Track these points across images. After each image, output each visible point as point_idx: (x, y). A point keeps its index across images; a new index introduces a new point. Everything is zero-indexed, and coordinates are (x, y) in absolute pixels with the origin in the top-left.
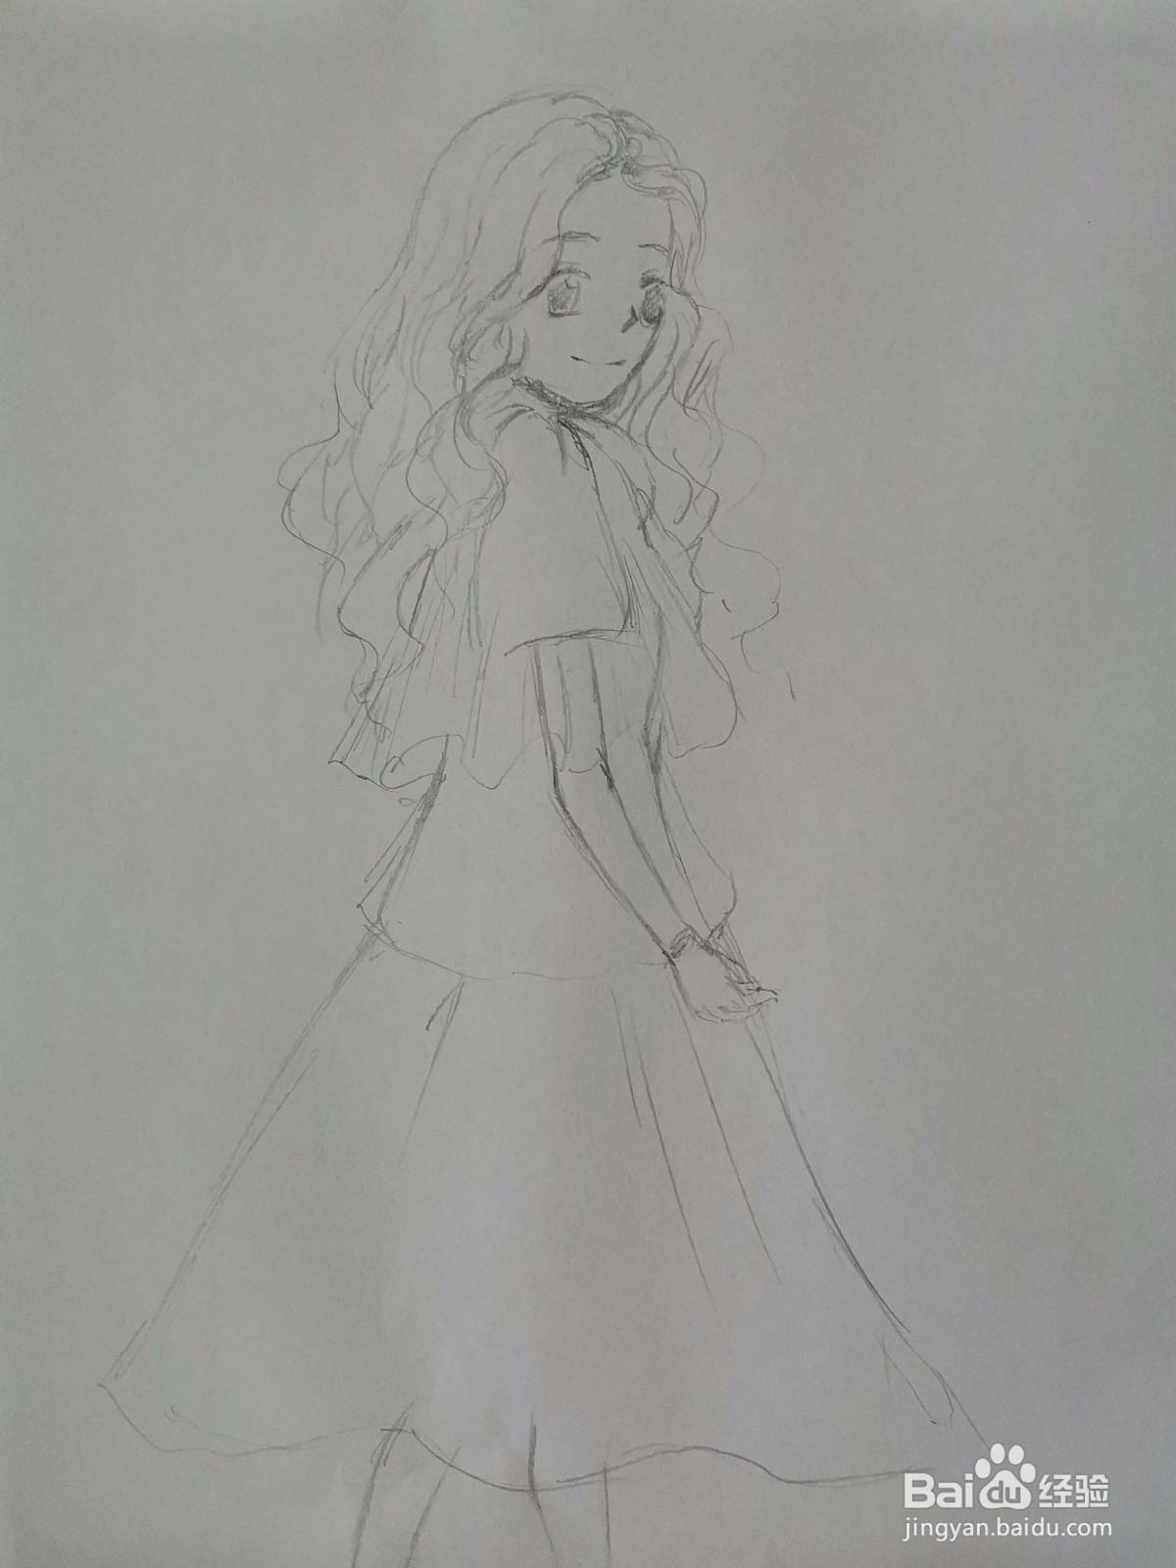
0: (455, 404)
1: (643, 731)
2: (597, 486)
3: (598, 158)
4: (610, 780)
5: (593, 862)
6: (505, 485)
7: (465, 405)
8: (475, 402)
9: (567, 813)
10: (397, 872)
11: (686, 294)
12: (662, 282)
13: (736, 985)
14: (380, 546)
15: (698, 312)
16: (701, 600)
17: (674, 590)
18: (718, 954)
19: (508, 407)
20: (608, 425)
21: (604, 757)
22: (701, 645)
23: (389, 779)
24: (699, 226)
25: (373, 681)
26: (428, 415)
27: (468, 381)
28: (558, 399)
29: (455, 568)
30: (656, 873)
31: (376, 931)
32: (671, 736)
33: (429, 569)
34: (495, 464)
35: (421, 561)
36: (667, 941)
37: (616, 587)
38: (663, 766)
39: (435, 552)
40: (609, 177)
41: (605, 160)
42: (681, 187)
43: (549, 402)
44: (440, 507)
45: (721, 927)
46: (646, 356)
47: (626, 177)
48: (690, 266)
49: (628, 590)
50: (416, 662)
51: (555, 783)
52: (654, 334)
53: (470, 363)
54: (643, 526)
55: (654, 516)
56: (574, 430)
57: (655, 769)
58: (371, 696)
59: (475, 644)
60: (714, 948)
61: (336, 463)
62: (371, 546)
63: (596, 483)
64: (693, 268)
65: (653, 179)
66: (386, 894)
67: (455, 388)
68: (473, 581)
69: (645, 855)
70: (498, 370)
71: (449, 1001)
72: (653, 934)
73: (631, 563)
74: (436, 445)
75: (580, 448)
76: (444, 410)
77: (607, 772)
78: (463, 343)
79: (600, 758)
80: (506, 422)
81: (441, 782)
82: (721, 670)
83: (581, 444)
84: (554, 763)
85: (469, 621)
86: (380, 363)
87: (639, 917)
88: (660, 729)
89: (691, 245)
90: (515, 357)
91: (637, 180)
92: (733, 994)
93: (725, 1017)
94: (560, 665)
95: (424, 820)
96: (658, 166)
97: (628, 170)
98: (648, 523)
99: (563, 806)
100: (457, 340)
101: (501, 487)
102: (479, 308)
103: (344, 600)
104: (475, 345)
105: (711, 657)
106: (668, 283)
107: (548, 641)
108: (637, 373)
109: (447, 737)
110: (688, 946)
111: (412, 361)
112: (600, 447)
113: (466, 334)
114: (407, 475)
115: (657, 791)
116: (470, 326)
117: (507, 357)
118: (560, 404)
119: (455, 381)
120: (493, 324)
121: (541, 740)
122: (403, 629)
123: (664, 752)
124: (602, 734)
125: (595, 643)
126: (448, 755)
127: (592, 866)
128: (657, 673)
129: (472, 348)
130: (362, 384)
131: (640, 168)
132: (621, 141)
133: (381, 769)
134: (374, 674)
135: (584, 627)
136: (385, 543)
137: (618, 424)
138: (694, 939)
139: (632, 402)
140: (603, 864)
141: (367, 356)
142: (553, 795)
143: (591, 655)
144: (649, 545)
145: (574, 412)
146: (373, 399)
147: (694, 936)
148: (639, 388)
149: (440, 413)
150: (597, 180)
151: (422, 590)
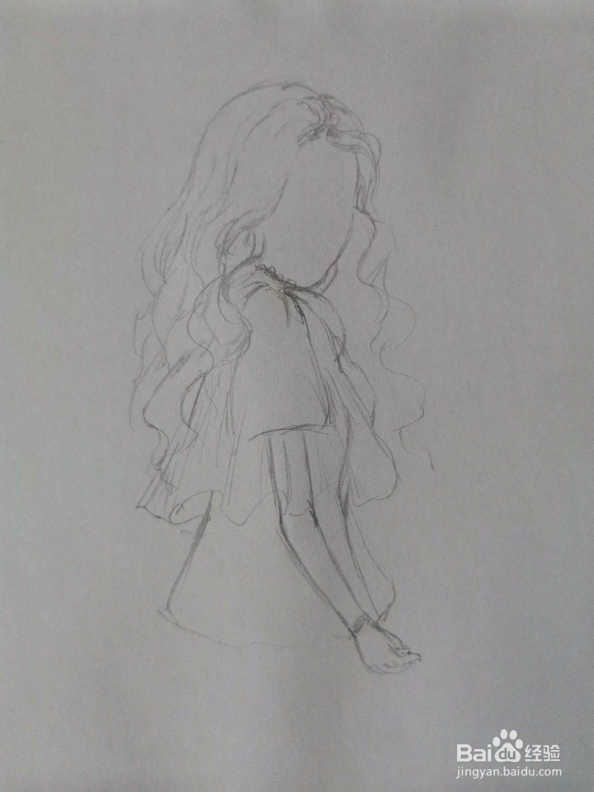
0: (219, 281)
1: (337, 489)
2: (309, 334)
3: (311, 126)
4: (316, 520)
5: (305, 572)
6: (251, 332)
7: (225, 282)
8: (231, 281)
9: (289, 541)
10: (179, 577)
11: (367, 214)
13: (395, 651)
14: (170, 372)
15: (374, 225)
16: (374, 406)
17: (357, 400)
18: (384, 631)
19: (252, 283)
20: (316, 295)
21: (312, 505)
22: (374, 434)
23: (174, 518)
24: (376, 171)
25: (165, 456)
26: (201, 288)
27: (228, 267)
28: (285, 279)
29: (218, 385)
30: (344, 580)
31: (166, 615)
32: (355, 492)
33: (201, 385)
34: (243, 318)
35: (197, 379)
36: (351, 622)
37: (320, 398)
38: (350, 512)
39: (206, 374)
40: (318, 138)
41: (316, 127)
42: (364, 145)
43: (279, 280)
44: (209, 346)
45: (385, 614)
46: (341, 252)
47: (329, 138)
48: (369, 195)
49: (328, 400)
50: (192, 444)
51: (281, 523)
53: (229, 256)
54: (338, 359)
55: (345, 353)
56: (295, 299)
57: (345, 513)
58: (164, 466)
59: (231, 432)
60: (381, 627)
61: (142, 318)
62: (165, 370)
63: (309, 333)
64: (372, 196)
65: (346, 140)
66: (173, 591)
67: (219, 270)
68: (229, 394)
69: (338, 569)
70: (246, 260)
72: (342, 618)
73: (330, 382)
74: (207, 307)
75: (298, 309)
76: (212, 285)
77: (314, 515)
78: (224, 243)
79: (309, 506)
80: (252, 293)
81: (208, 520)
82: (387, 451)
83: (299, 307)
84: (280, 509)
85: (227, 419)
86: (171, 255)
87: (333, 608)
88: (348, 488)
89: (370, 182)
90: (257, 251)
91: (336, 140)
92: (393, 657)
93: (387, 670)
94: (284, 447)
95: (197, 545)
96: (350, 131)
97: (330, 133)
98: (342, 358)
99: (286, 537)
100: (220, 241)
101: (248, 334)
102: (235, 220)
103: (147, 404)
104: (232, 244)
105: (381, 443)
106: (355, 206)
107: (277, 432)
108: (334, 263)
109: (212, 492)
110: (365, 626)
111: (191, 254)
112: (311, 309)
113: (226, 237)
114: (188, 325)
115: (346, 527)
116: (229, 232)
117: (252, 252)
118: (287, 283)
119: (219, 267)
120: (242, 232)
121: (271, 496)
122: (185, 423)
123: (350, 502)
124: (311, 491)
125: (307, 434)
126: (213, 503)
127: (304, 575)
128: (346, 452)
129: (230, 245)
130: (160, 268)
131: (338, 132)
132: (326, 115)
133: (169, 512)
134: (166, 451)
135: (300, 423)
136: (174, 368)
137: (323, 295)
138: (368, 621)
139: (332, 281)
140: (311, 573)
141: (163, 250)
142: (279, 530)
143: (304, 441)
144: (342, 372)
145: (295, 287)
146: (166, 277)
147: (368, 618)
148: (336, 272)
149: (209, 287)
150: (311, 140)
151: (197, 399)
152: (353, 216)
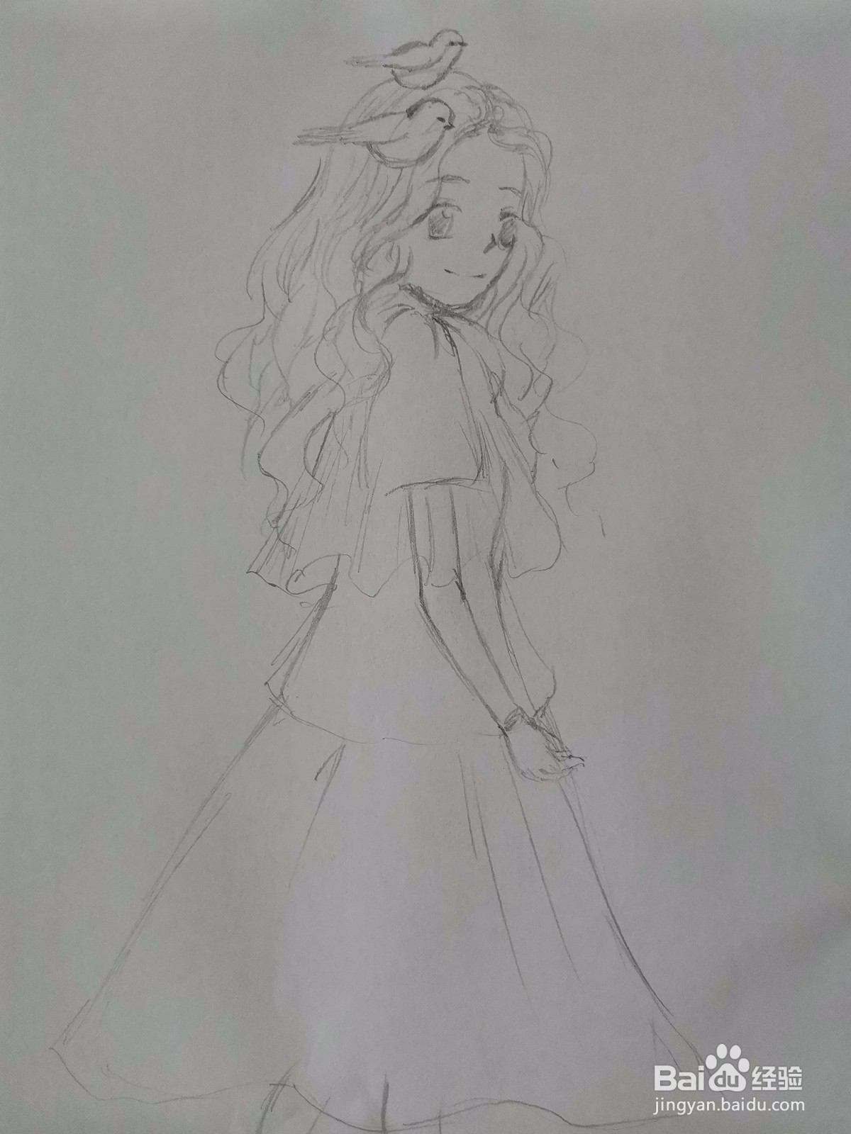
0: (355, 301)
1: (490, 557)
2: (461, 369)
3: (471, 120)
4: (463, 594)
5: (448, 656)
6: (391, 364)
7: (362, 303)
8: (370, 302)
9: (429, 617)
10: (296, 659)
11: (534, 227)
12: (516, 217)
13: (553, 753)
14: (292, 408)
15: (542, 240)
16: (536, 458)
17: (517, 451)
18: (540, 729)
19: (395, 306)
20: (471, 322)
21: (459, 576)
22: (536, 492)
23: (293, 587)
24: (546, 176)
25: (283, 511)
26: (333, 309)
27: (366, 285)
28: (434, 302)
29: (350, 427)
30: (495, 666)
31: (279, 703)
32: (510, 561)
33: (330, 427)
34: (383, 348)
35: (323, 421)
36: (502, 718)
37: (472, 446)
38: (504, 586)
39: (335, 414)
40: (478, 135)
41: (476, 122)
42: (532, 145)
43: (426, 303)
44: (340, 380)
45: (543, 709)
46: (502, 271)
47: (491, 135)
48: (537, 206)
49: (481, 449)
50: (317, 498)
51: (421, 594)
52: (508, 256)
53: (367, 272)
54: (494, 400)
55: (504, 394)
56: (445, 326)
57: (498, 586)
58: (281, 523)
59: (363, 485)
60: (538, 724)
61: (261, 343)
62: (287, 406)
63: (460, 367)
64: (539, 208)
65: (512, 138)
66: (288, 675)
67: (355, 290)
68: (363, 438)
69: (488, 653)
70: (389, 277)
71: (333, 758)
72: (491, 712)
73: (485, 428)
74: (339, 332)
75: (449, 339)
76: (345, 306)
77: (460, 587)
78: (362, 255)
79: (455, 575)
80: (393, 318)
81: (333, 590)
82: (550, 513)
83: (450, 336)
84: (421, 579)
85: (359, 468)
86: (299, 268)
87: (481, 699)
88: (502, 555)
89: (539, 190)
90: (402, 268)
91: (500, 138)
92: (551, 761)
93: (545, 777)
94: (428, 504)
95: (319, 619)
96: (516, 128)
97: (493, 130)
98: (499, 398)
99: (426, 612)
100: (358, 254)
101: (388, 366)
102: (376, 229)
103: (264, 448)
104: (371, 258)
105: (543, 503)
106: (520, 216)
107: (418, 486)
108: (494, 283)
109: (339, 555)
110: (518, 722)
111: (322, 266)
112: (464, 339)
113: (364, 249)
114: (315, 355)
115: (499, 603)
116: (368, 243)
117: (396, 268)
118: (435, 305)
119: (355, 285)
120: (385, 243)
121: (411, 561)
122: (308, 472)
123: (504, 573)
124: (458, 558)
125: (455, 488)
126: (340, 570)
127: (446, 658)
128: (501, 513)
129: (369, 259)
130: (284, 285)
131: (502, 129)
132: (489, 108)
133: (287, 579)
134: (285, 506)
135: (447, 477)
136: (297, 405)
137: (479, 322)
138: (523, 717)
139: (490, 305)
140: (455, 657)
141: (288, 262)
142: (419, 603)
143: (452, 497)
144: (499, 415)
145: (446, 312)
146: (291, 294)
147: (523, 714)
148: (495, 294)
149: (342, 309)
150: (469, 137)
151: (324, 444)
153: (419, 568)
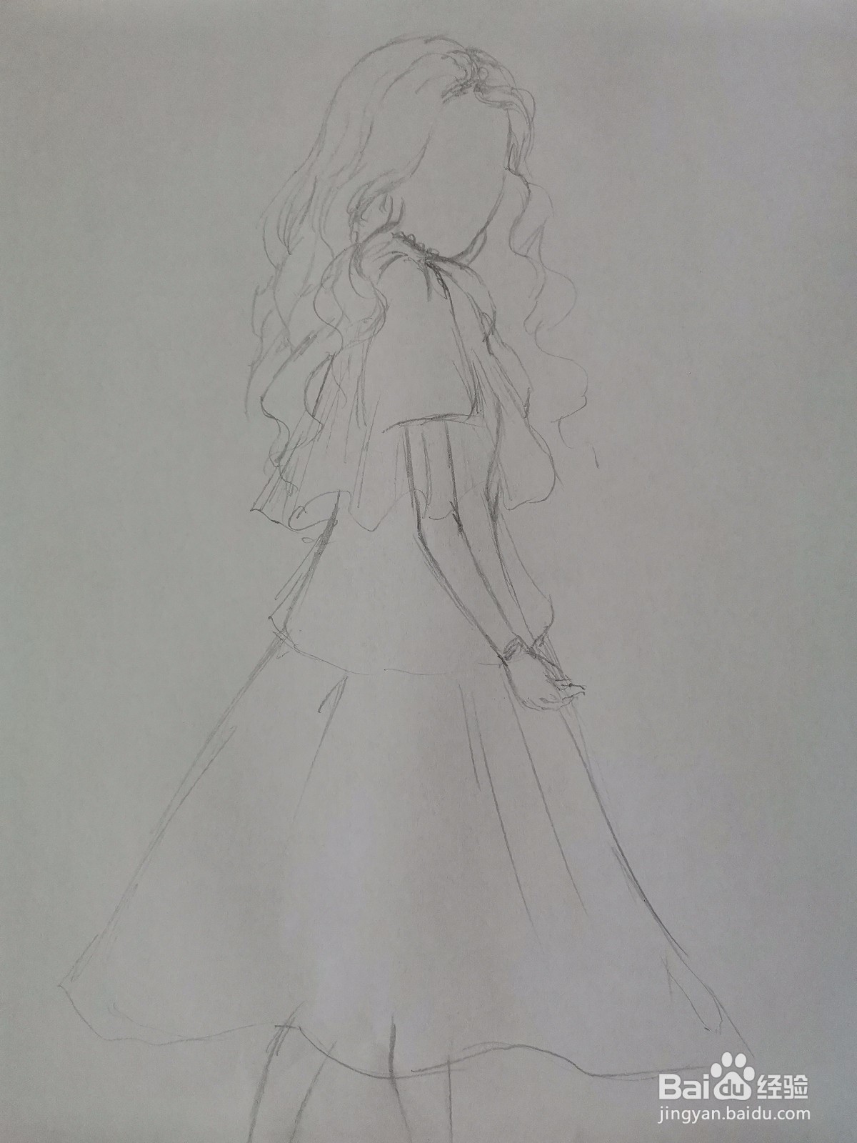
0: (351, 251)
1: (485, 490)
2: (453, 310)
3: (457, 80)
4: (460, 525)
5: (447, 587)
6: (386, 308)
7: (358, 252)
8: (365, 250)
9: (428, 549)
10: (299, 593)
11: (520, 177)
13: (553, 681)
14: (293, 353)
15: (528, 188)
16: (529, 393)
17: (510, 387)
18: (540, 658)
19: (389, 253)
20: (462, 267)
21: (456, 509)
22: (528, 426)
23: (295, 523)
24: (530, 129)
25: (285, 451)
26: (330, 259)
27: (361, 234)
28: (426, 248)
29: (348, 368)
30: (493, 595)
32: (505, 490)
33: (329, 369)
34: (378, 293)
35: (322, 364)
36: (501, 648)
37: (466, 384)
38: (500, 519)
39: (334, 357)
40: (464, 93)
41: (462, 82)
43: (419, 250)
44: (338, 325)
45: (541, 638)
46: (490, 218)
47: (477, 93)
48: (522, 157)
49: (475, 386)
50: (317, 437)
51: (419, 527)
52: (496, 204)
55: (495, 332)
56: (437, 271)
57: (494, 517)
58: (283, 462)
59: (361, 423)
60: (537, 653)
61: (262, 293)
62: (288, 351)
64: (525, 158)
65: (496, 96)
66: (291, 609)
67: (351, 239)
68: (360, 379)
69: (485, 582)
70: (382, 227)
71: (336, 689)
72: (490, 641)
73: (478, 366)
74: (336, 280)
75: (441, 283)
76: (342, 256)
77: (458, 520)
78: (357, 208)
79: (452, 508)
80: (388, 264)
81: (333, 525)
82: (544, 446)
83: (442, 280)
84: (418, 512)
85: (357, 407)
86: (297, 223)
87: (481, 630)
88: (498, 488)
89: (524, 141)
90: (395, 217)
91: (485, 96)
92: (552, 690)
93: (544, 706)
94: (424, 440)
95: (320, 554)
96: (500, 86)
97: (478, 89)
98: (490, 337)
99: (425, 544)
100: (353, 206)
101: (383, 311)
102: (370, 182)
103: (266, 392)
104: (365, 211)
105: (536, 435)
106: (507, 166)
107: (415, 422)
108: (483, 230)
109: (339, 493)
110: (517, 651)
111: (320, 219)
112: (456, 282)
113: (359, 203)
114: (314, 302)
115: (495, 534)
116: (362, 196)
117: (390, 215)
118: (427, 252)
119: (351, 235)
120: (379, 195)
121: (408, 496)
122: (309, 413)
123: (500, 505)
124: (455, 492)
125: (450, 424)
126: (340, 506)
127: (446, 589)
128: (496, 446)
129: (364, 211)
130: (284, 239)
131: (487, 88)
132: (474, 70)
133: (289, 516)
134: (286, 445)
135: (442, 412)
136: (297, 350)
137: (470, 266)
138: (522, 647)
139: (480, 249)
140: (453, 587)
141: (288, 217)
142: (417, 537)
143: (447, 432)
144: (491, 354)
145: (438, 257)
146: (291, 246)
147: (522, 644)
148: (485, 240)
149: (339, 258)
150: (456, 95)
151: (323, 385)
152: (504, 179)
153: (417, 502)
